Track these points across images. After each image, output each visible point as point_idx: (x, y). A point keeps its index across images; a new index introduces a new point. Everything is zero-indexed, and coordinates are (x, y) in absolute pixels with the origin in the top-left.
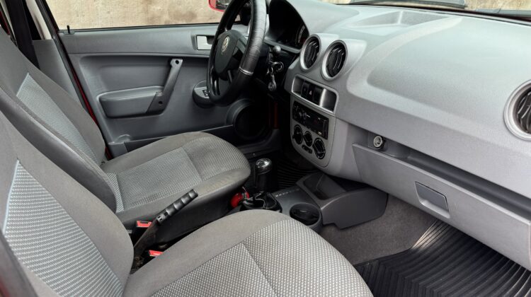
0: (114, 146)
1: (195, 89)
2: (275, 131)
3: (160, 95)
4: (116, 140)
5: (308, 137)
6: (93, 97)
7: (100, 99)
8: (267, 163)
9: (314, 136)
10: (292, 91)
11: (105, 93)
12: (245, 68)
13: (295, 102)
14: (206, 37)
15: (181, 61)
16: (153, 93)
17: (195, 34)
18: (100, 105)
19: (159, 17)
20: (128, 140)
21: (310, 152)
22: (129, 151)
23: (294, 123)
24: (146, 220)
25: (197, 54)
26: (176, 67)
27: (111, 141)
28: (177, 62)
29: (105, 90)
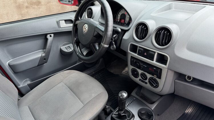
0: (22, 87)
1: (61, 48)
3: (44, 55)
4: (22, 83)
6: (5, 64)
7: (9, 65)
10: (129, 51)
11: (11, 60)
12: (104, 44)
13: (131, 57)
14: (64, 21)
15: (52, 35)
16: (39, 54)
17: (58, 20)
18: (9, 67)
19: (23, 5)
20: (29, 82)
21: (146, 83)
22: (32, 89)
25: (61, 30)
26: (50, 39)
27: (19, 85)
28: (51, 36)
29: (11, 58)
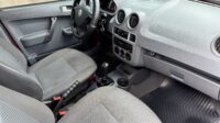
2: (99, 43)
5: (122, 52)
8: (107, 65)
9: (125, 52)
23: (114, 46)
24: (57, 96)
